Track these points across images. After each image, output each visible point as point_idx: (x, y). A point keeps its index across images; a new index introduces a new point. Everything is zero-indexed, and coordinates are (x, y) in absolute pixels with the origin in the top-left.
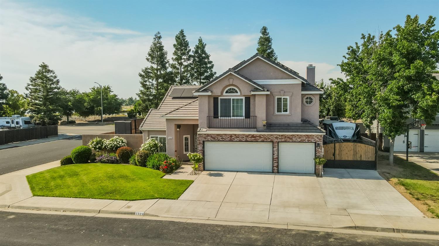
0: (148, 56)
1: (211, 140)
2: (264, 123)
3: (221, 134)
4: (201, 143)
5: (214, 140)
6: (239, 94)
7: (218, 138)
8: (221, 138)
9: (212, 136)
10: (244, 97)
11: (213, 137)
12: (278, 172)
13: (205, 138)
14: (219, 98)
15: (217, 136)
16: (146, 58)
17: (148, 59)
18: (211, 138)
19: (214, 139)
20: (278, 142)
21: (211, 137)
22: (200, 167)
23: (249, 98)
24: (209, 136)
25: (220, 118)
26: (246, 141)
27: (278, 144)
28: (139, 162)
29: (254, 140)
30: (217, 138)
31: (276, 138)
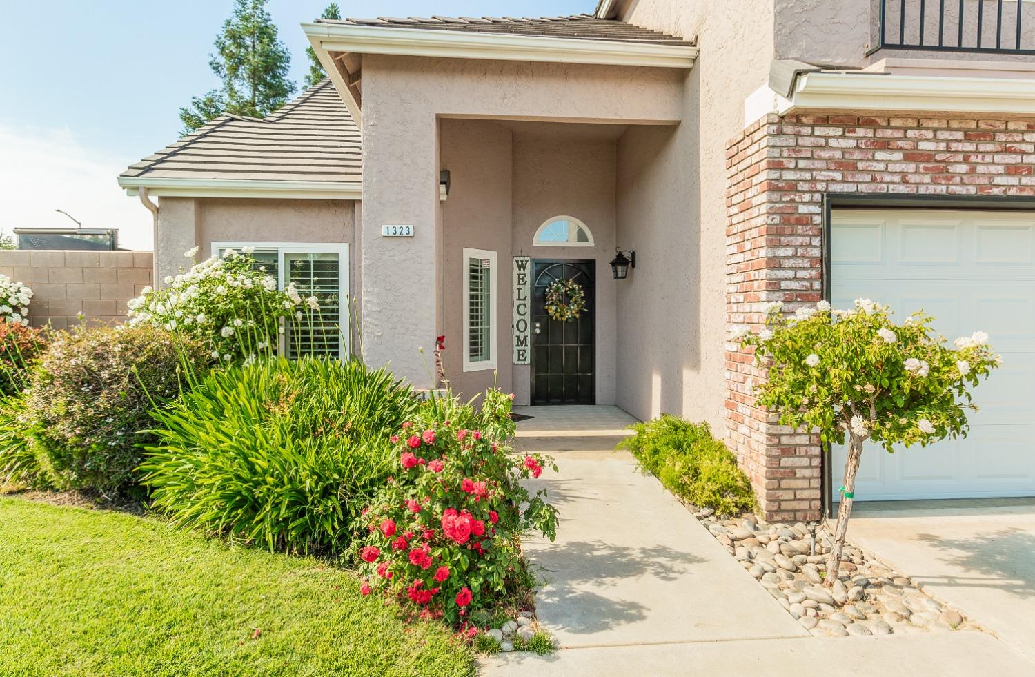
0: (216, 51)
1: (902, 189)
4: (804, 220)
5: (941, 189)
7: (973, 170)
8: (1012, 170)
9: (917, 140)
11: (929, 157)
13: (846, 166)
15: (970, 147)
16: (211, 59)
17: (216, 67)
18: (911, 167)
19: (941, 171)
21: (910, 157)
22: (792, 473)
24: (886, 143)
28: (53, 445)
30: (963, 168)
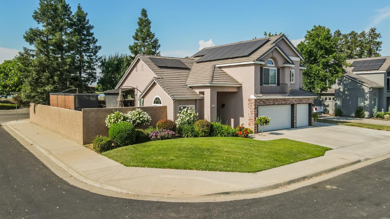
1: (262, 105)
2: (290, 89)
3: (268, 99)
4: (256, 108)
6: (274, 65)
8: (269, 103)
9: (263, 101)
10: (277, 68)
12: (296, 127)
13: (259, 103)
14: (263, 67)
15: (266, 101)
19: (264, 103)
20: (296, 104)
22: (256, 129)
23: (279, 69)
24: (261, 101)
25: (263, 85)
26: (282, 104)
27: (296, 105)
29: (285, 103)
30: (266, 103)
31: (296, 101)
